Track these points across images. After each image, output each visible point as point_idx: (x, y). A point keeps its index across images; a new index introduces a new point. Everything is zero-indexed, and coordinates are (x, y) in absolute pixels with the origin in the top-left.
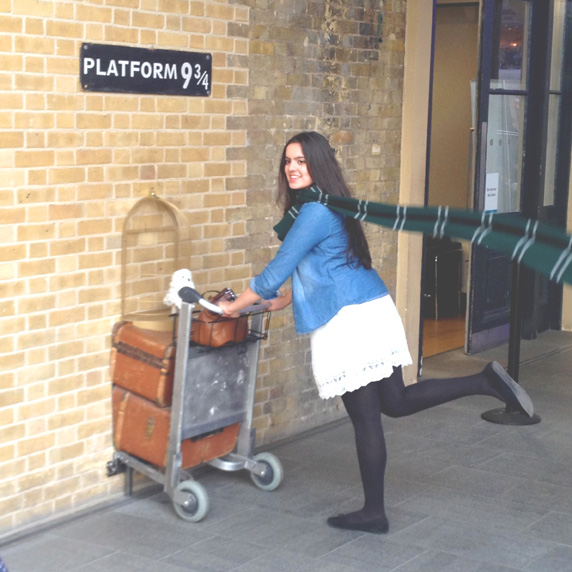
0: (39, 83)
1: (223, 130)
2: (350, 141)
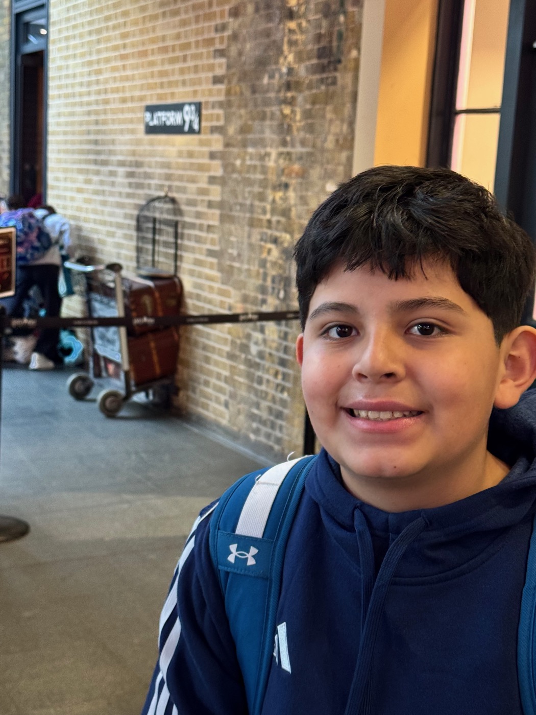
1: (207, 161)
2: (303, 176)
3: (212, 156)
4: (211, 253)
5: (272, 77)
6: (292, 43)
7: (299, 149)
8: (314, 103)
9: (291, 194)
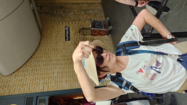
0: (69, 45)
1: (73, 25)
2: (73, 9)
3: (72, 24)
4: (85, 23)
5: (63, 14)
6: (60, 12)
7: (71, 10)
8: (66, 9)
9: (75, 11)
